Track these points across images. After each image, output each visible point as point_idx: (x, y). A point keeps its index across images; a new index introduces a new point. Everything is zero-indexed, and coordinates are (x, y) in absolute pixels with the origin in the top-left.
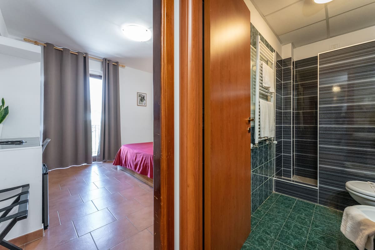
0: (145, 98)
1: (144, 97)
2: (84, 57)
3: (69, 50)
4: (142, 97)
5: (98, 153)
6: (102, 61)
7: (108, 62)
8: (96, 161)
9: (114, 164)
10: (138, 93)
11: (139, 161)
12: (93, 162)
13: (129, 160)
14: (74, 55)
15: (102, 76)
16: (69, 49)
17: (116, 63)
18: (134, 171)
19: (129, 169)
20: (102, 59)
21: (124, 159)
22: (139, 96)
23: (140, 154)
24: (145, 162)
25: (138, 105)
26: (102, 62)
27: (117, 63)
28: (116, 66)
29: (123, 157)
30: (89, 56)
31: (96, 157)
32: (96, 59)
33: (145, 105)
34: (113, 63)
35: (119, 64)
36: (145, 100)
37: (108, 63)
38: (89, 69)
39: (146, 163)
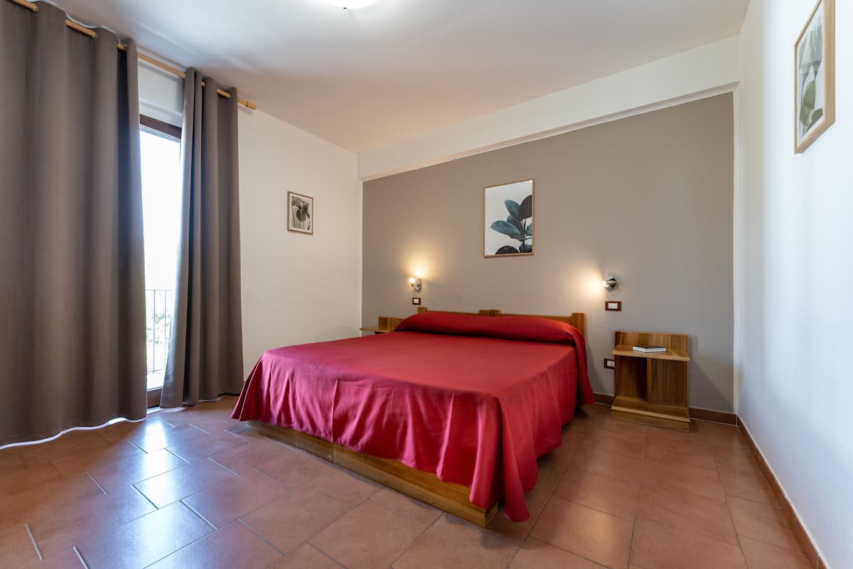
0: (310, 211)
1: (305, 208)
2: (119, 49)
3: (61, 14)
4: (300, 207)
5: (167, 378)
6: (184, 76)
7: (203, 84)
8: (158, 406)
9: (235, 417)
10: (291, 195)
11: (355, 407)
12: (149, 411)
13: (303, 403)
14: (80, 36)
15: (180, 129)
16: (63, 9)
17: (227, 91)
18: (332, 440)
19: (304, 433)
20: (184, 70)
21: (276, 398)
22: (294, 203)
23: (357, 379)
24: (387, 412)
25: (289, 230)
26: (184, 80)
27: (232, 91)
28: (228, 101)
29: (276, 390)
30: (138, 50)
31: (158, 391)
32: (163, 64)
33: (310, 231)
34: (219, 91)
35: (238, 95)
36: (309, 217)
37: (203, 88)
38: (140, 99)
39: (394, 415)
